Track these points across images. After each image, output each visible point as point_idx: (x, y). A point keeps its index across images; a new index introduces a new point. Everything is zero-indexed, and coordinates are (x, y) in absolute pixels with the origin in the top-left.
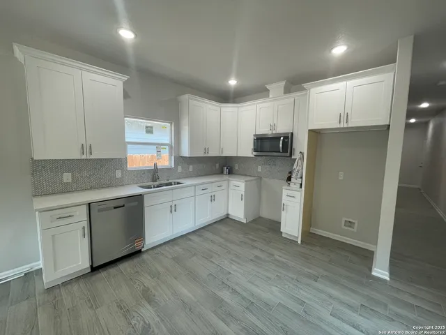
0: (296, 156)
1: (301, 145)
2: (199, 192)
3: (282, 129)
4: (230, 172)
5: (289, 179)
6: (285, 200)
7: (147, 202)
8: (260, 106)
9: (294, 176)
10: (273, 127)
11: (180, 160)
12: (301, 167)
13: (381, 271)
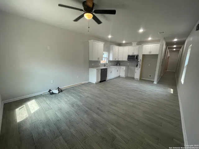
0: (139, 60)
1: (140, 58)
2: (115, 69)
3: (136, 54)
4: (119, 65)
5: (137, 66)
6: (136, 70)
7: (108, 70)
8: (130, 47)
9: (138, 65)
10: (133, 53)
11: (110, 61)
12: (140, 63)
13: (155, 83)
